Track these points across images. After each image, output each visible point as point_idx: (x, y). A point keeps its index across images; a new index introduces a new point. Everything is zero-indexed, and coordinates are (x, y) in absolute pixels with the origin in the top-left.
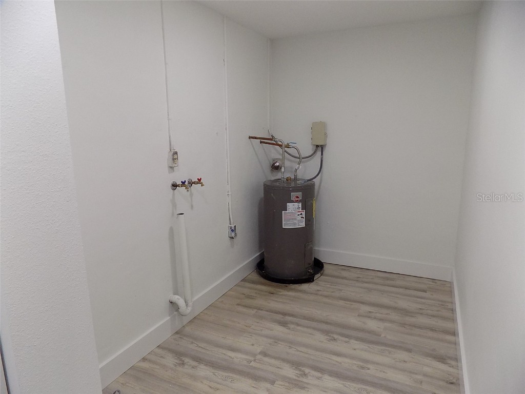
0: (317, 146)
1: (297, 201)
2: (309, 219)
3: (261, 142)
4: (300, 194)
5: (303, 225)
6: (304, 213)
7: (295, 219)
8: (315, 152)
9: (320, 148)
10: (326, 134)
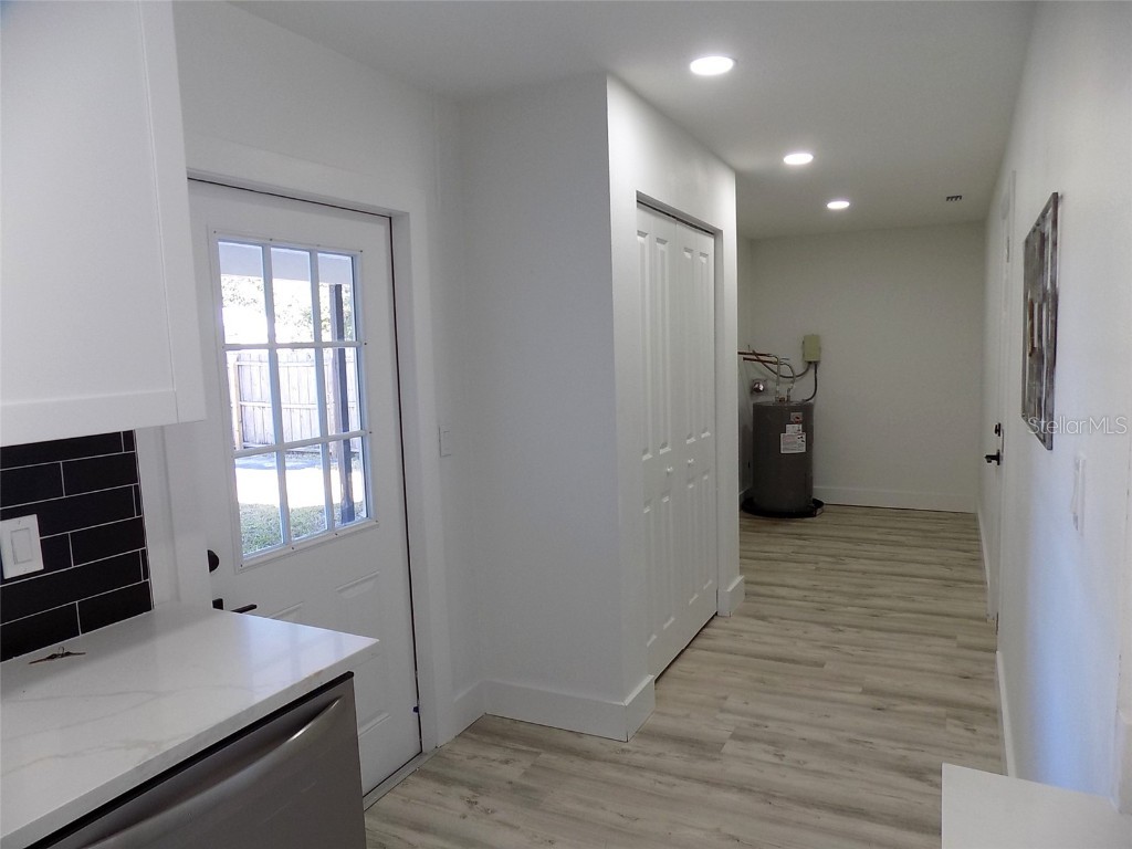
0: (810, 363)
1: (797, 423)
2: (809, 443)
3: (745, 359)
4: (799, 414)
5: (804, 451)
6: (804, 436)
7: (795, 443)
8: (807, 370)
9: (813, 365)
10: (820, 348)
